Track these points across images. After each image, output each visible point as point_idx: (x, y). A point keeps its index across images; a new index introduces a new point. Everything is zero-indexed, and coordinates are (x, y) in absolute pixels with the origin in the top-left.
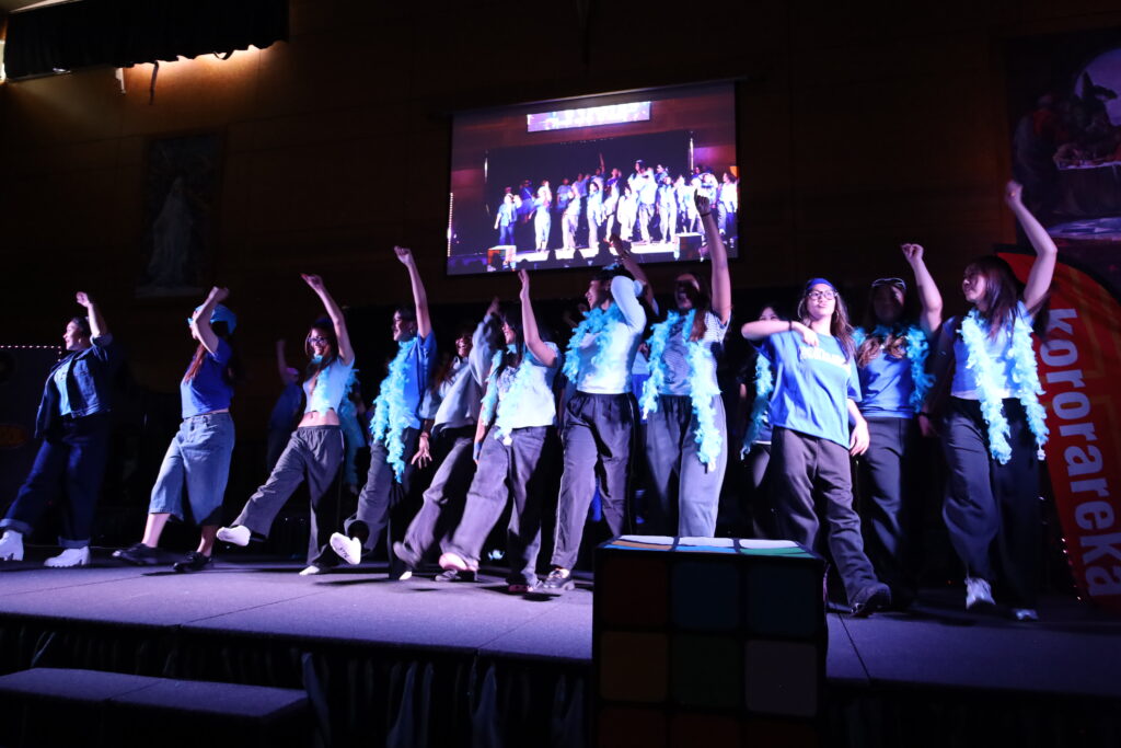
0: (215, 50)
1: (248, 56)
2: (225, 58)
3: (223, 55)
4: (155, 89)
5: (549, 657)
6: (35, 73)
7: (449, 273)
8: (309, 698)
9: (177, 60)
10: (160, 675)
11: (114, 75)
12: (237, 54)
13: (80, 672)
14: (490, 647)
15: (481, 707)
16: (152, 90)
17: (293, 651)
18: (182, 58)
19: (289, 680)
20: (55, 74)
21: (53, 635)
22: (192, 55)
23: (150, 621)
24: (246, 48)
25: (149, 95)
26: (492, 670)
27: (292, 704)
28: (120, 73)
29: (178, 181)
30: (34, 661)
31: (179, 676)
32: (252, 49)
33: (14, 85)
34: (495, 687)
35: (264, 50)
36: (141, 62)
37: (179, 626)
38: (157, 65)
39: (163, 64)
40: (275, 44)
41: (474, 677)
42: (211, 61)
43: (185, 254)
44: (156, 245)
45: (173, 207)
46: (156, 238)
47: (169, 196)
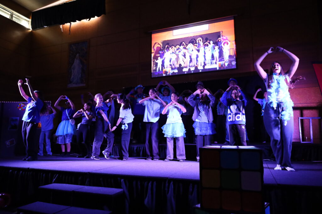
0: (86, 18)
1: (95, 19)
2: (89, 20)
3: (88, 19)
4: (71, 30)
5: (187, 179)
6: (39, 28)
7: (152, 77)
8: (124, 191)
9: (76, 22)
10: (84, 185)
11: (60, 27)
12: (92, 19)
13: (64, 185)
14: (171, 177)
15: (169, 192)
17: (119, 178)
18: (77, 21)
19: (118, 186)
20: (44, 28)
21: (57, 175)
22: (80, 20)
23: (82, 171)
24: (94, 17)
25: (69, 32)
26: (172, 183)
27: (120, 192)
28: (61, 26)
29: (78, 55)
30: (53, 182)
31: (90, 185)
32: (96, 17)
33: (34, 31)
34: (173, 187)
35: (99, 17)
36: (67, 23)
37: (89, 172)
38: (71, 24)
40: (102, 16)
41: (167, 185)
42: (85, 22)
43: (80, 75)
44: (72, 73)
45: (77, 62)
46: (72, 71)
47: (76, 59)
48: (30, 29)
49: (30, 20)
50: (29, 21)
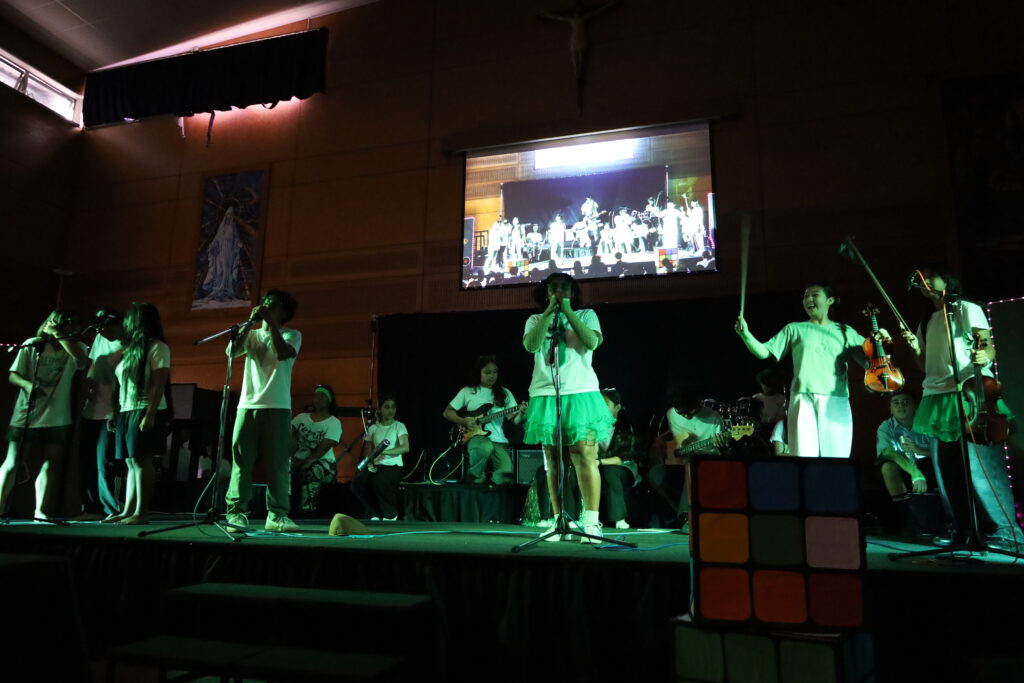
0: (264, 101)
1: (291, 105)
2: (271, 108)
3: (270, 105)
4: (212, 134)
6: (108, 122)
8: (432, 600)
9: (230, 109)
10: (308, 586)
11: (176, 124)
12: (281, 104)
15: (574, 603)
16: (209, 135)
17: (417, 564)
18: (234, 108)
20: (126, 123)
21: (218, 558)
22: (242, 106)
24: (289, 99)
25: (206, 139)
28: (181, 121)
29: (230, 210)
30: (204, 577)
32: (294, 100)
33: (91, 132)
35: (303, 101)
36: (200, 112)
38: (213, 115)
39: (217, 113)
40: (314, 96)
42: (257, 109)
43: (236, 271)
44: (210, 264)
45: (225, 233)
46: (210, 259)
47: (223, 223)
48: (78, 126)
49: (81, 97)
50: (75, 100)
